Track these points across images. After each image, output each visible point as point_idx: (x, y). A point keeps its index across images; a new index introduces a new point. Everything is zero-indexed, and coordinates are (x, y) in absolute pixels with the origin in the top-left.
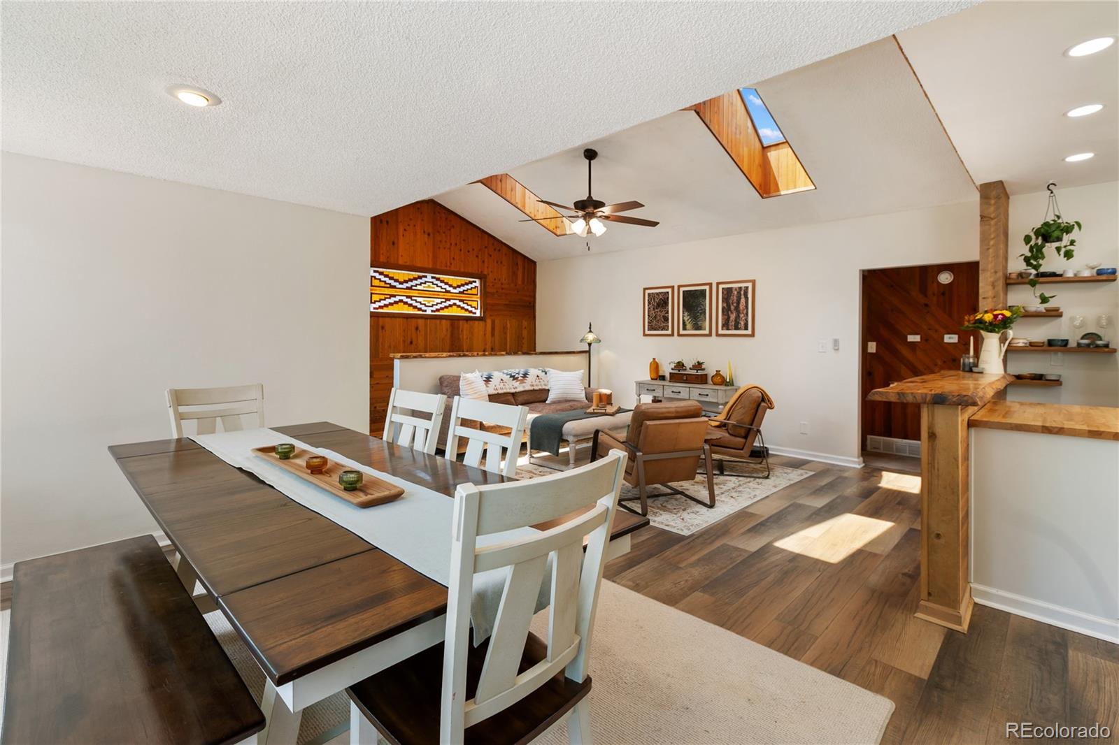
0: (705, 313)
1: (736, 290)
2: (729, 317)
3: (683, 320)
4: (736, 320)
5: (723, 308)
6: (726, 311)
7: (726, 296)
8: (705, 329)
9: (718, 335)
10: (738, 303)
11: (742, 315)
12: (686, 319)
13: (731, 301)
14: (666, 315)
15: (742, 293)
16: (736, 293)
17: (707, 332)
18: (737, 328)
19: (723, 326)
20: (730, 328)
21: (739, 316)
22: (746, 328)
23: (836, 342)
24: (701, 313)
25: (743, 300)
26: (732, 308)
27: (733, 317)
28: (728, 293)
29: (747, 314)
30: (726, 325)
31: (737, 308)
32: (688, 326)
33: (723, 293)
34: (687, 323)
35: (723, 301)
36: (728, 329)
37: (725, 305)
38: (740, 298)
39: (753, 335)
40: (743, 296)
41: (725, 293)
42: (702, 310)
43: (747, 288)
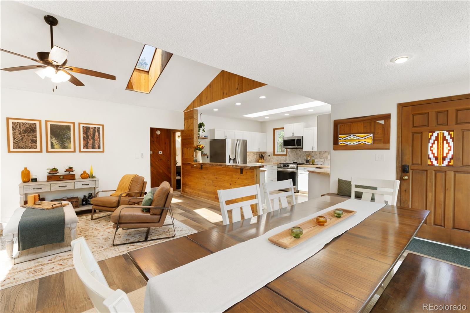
0: (70, 139)
1: (92, 128)
2: (88, 143)
3: (51, 143)
4: (92, 144)
5: (84, 138)
6: (86, 139)
7: (85, 131)
8: (70, 148)
9: (80, 151)
10: (94, 135)
11: (96, 142)
12: (54, 142)
13: (89, 134)
14: (34, 138)
15: (96, 130)
16: (92, 130)
17: (72, 150)
18: (93, 148)
19: (84, 147)
20: (89, 148)
21: (94, 142)
22: (99, 148)
23: (142, 154)
24: (67, 139)
25: (97, 134)
26: (90, 137)
27: (91, 142)
28: (86, 130)
29: (100, 141)
30: (86, 146)
31: (93, 138)
32: (56, 146)
33: (83, 129)
34: (55, 144)
35: (83, 133)
36: (87, 148)
37: (85, 136)
38: (95, 133)
39: (103, 152)
40: (97, 132)
41: (85, 129)
42: (68, 137)
43: (99, 128)
